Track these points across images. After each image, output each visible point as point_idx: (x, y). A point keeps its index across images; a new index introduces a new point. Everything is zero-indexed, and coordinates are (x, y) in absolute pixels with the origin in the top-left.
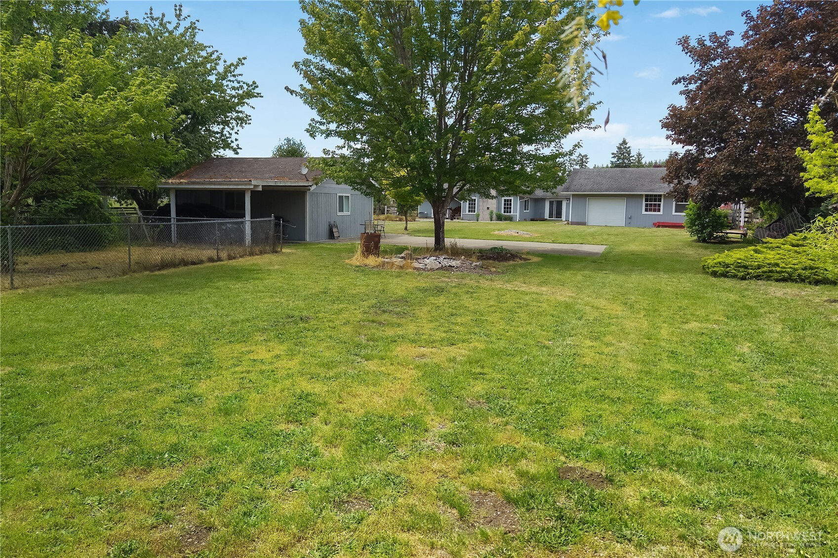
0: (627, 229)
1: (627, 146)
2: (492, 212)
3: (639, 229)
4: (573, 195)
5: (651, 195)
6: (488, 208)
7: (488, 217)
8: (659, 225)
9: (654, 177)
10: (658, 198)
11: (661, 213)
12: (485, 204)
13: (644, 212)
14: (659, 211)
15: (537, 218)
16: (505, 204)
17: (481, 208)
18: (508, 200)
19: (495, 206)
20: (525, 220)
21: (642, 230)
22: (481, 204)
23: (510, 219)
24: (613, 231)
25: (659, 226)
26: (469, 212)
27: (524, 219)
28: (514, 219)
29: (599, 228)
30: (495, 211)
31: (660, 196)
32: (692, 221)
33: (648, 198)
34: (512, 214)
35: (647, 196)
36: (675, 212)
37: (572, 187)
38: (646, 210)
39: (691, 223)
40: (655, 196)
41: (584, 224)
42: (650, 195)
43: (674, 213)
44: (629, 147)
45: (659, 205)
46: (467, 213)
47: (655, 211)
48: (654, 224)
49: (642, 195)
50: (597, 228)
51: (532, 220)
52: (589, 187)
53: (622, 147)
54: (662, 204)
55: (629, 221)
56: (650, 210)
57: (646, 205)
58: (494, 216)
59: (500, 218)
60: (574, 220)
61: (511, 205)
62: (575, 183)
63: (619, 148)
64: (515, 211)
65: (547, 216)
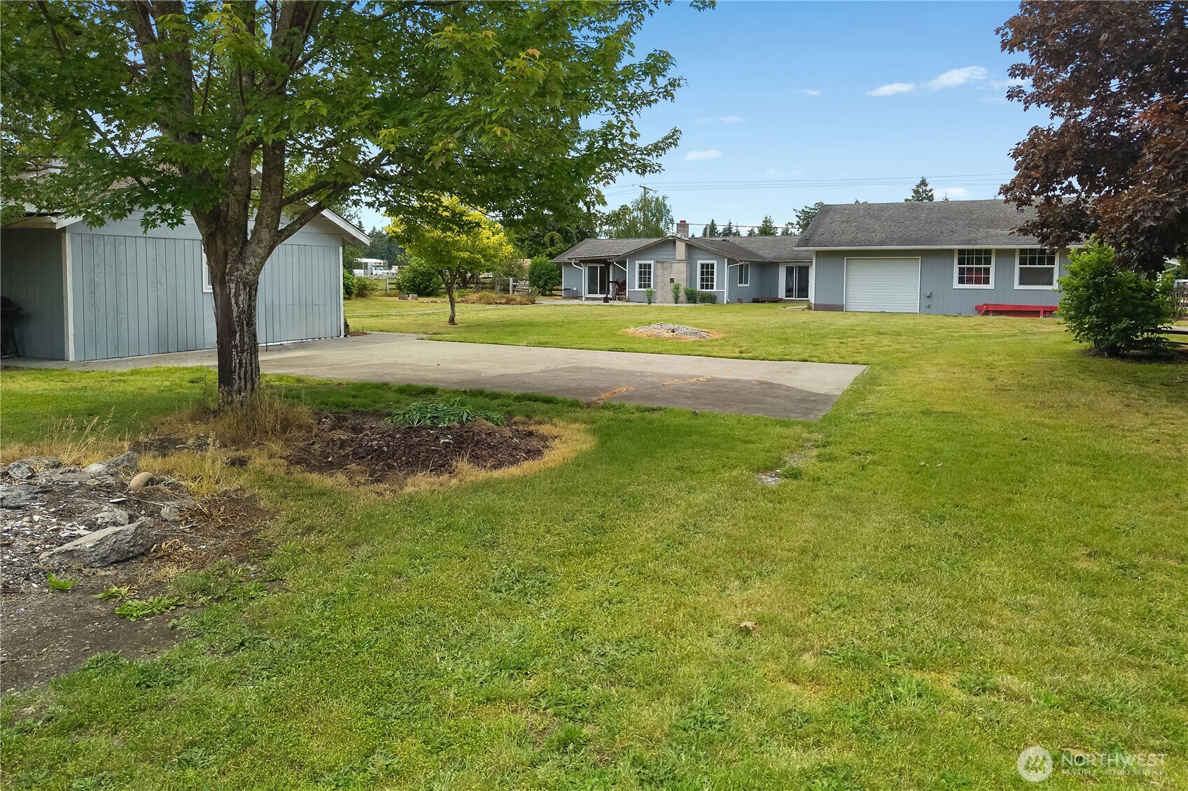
0: (923, 319)
1: (928, 188)
2: (677, 288)
3: (948, 320)
4: (818, 253)
5: (970, 252)
6: (672, 281)
7: (671, 296)
8: (987, 310)
9: (974, 216)
10: (984, 255)
11: (991, 286)
12: (666, 272)
13: (956, 285)
14: (987, 281)
15: (765, 297)
16: (702, 274)
17: (660, 279)
18: (707, 265)
19: (684, 276)
20: (740, 301)
21: (954, 320)
22: (659, 272)
23: (711, 299)
24: (892, 324)
25: (987, 313)
26: (640, 287)
27: (737, 300)
28: (719, 299)
29: (866, 317)
30: (683, 285)
31: (988, 252)
32: (1081, 302)
33: (964, 256)
34: (715, 290)
35: (961, 252)
36: (1020, 284)
37: (816, 238)
38: (961, 281)
39: (1076, 309)
40: (979, 251)
41: (839, 308)
42: (969, 250)
43: (1017, 286)
44: (931, 190)
45: (987, 271)
46: (637, 288)
47: (978, 281)
48: (977, 308)
49: (951, 251)
50: (862, 317)
51: (756, 301)
52: (848, 237)
53: (921, 190)
54: (992, 268)
55: (928, 300)
56: (970, 281)
57: (961, 271)
58: (682, 294)
59: (692, 298)
60: (820, 302)
61: (712, 274)
62: (821, 230)
63: (916, 192)
64: (721, 285)
65: (782, 293)
